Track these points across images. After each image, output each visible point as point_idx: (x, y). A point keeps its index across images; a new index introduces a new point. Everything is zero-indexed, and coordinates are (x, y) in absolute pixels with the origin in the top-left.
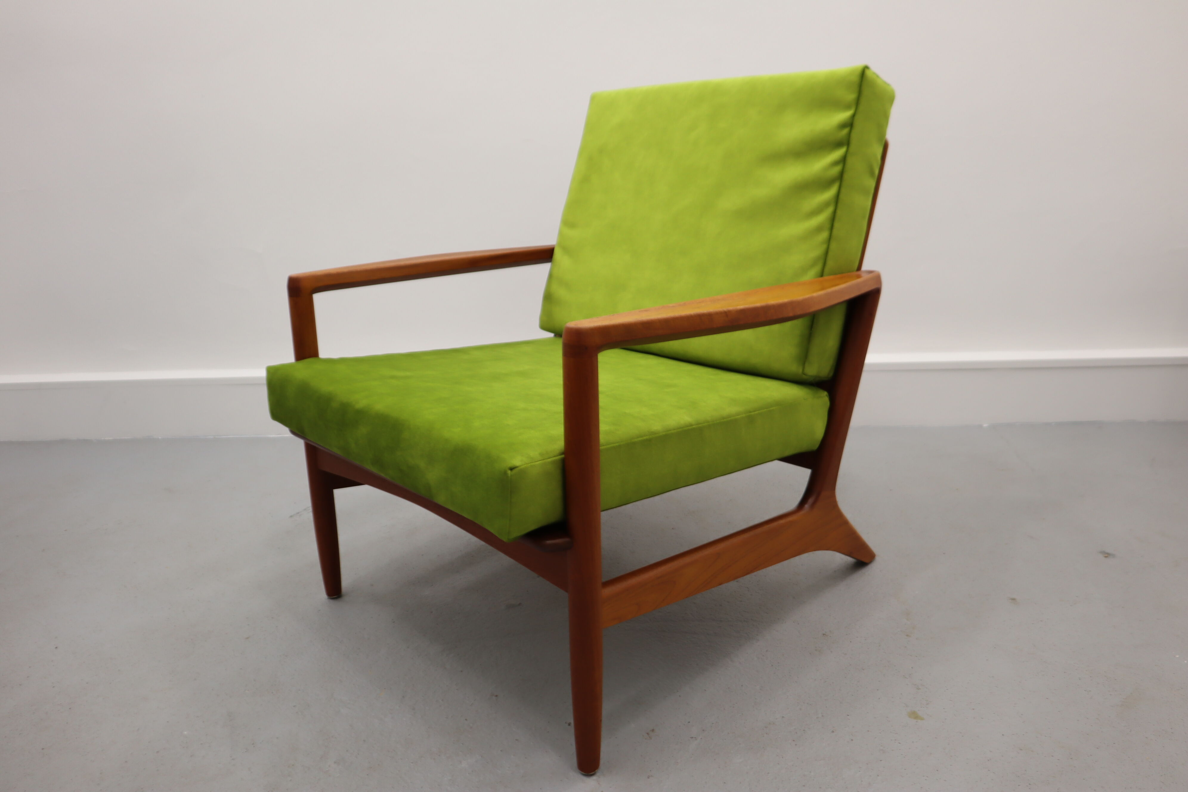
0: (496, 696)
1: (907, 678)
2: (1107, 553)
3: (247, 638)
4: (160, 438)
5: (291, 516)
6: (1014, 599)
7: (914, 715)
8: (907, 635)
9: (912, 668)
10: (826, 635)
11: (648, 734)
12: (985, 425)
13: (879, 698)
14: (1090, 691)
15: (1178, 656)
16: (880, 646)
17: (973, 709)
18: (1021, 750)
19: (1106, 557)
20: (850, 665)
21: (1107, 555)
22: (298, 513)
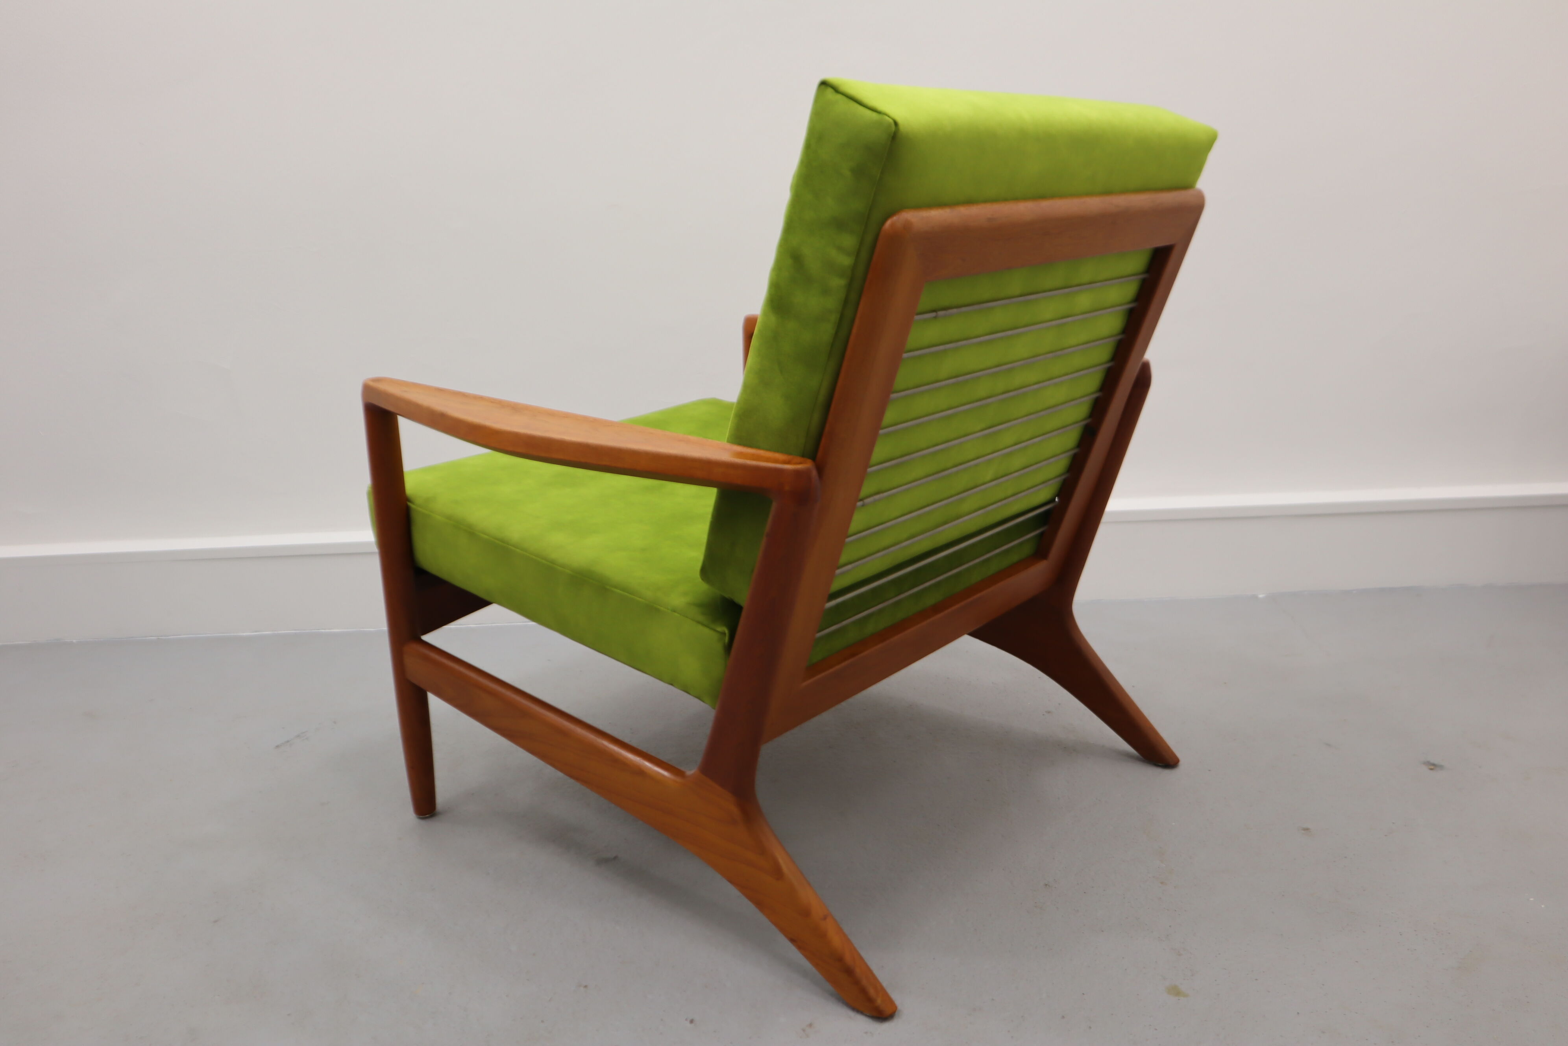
0: (586, 987)
1: (1164, 941)
2: (1434, 765)
3: (216, 921)
4: (74, 641)
5: (277, 747)
6: (1306, 829)
7: (1175, 991)
8: (1162, 883)
9: (1170, 926)
10: (1049, 886)
11: (804, 1030)
12: (1261, 596)
13: (1126, 969)
14: (1415, 950)
15: (1532, 899)
16: (1124, 898)
17: (1256, 980)
18: (1324, 1032)
19: (1431, 769)
20: (1084, 925)
21: (1432, 767)
22: (288, 741)
